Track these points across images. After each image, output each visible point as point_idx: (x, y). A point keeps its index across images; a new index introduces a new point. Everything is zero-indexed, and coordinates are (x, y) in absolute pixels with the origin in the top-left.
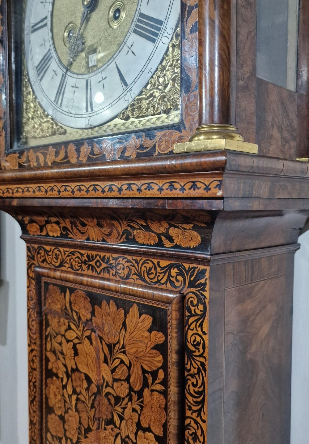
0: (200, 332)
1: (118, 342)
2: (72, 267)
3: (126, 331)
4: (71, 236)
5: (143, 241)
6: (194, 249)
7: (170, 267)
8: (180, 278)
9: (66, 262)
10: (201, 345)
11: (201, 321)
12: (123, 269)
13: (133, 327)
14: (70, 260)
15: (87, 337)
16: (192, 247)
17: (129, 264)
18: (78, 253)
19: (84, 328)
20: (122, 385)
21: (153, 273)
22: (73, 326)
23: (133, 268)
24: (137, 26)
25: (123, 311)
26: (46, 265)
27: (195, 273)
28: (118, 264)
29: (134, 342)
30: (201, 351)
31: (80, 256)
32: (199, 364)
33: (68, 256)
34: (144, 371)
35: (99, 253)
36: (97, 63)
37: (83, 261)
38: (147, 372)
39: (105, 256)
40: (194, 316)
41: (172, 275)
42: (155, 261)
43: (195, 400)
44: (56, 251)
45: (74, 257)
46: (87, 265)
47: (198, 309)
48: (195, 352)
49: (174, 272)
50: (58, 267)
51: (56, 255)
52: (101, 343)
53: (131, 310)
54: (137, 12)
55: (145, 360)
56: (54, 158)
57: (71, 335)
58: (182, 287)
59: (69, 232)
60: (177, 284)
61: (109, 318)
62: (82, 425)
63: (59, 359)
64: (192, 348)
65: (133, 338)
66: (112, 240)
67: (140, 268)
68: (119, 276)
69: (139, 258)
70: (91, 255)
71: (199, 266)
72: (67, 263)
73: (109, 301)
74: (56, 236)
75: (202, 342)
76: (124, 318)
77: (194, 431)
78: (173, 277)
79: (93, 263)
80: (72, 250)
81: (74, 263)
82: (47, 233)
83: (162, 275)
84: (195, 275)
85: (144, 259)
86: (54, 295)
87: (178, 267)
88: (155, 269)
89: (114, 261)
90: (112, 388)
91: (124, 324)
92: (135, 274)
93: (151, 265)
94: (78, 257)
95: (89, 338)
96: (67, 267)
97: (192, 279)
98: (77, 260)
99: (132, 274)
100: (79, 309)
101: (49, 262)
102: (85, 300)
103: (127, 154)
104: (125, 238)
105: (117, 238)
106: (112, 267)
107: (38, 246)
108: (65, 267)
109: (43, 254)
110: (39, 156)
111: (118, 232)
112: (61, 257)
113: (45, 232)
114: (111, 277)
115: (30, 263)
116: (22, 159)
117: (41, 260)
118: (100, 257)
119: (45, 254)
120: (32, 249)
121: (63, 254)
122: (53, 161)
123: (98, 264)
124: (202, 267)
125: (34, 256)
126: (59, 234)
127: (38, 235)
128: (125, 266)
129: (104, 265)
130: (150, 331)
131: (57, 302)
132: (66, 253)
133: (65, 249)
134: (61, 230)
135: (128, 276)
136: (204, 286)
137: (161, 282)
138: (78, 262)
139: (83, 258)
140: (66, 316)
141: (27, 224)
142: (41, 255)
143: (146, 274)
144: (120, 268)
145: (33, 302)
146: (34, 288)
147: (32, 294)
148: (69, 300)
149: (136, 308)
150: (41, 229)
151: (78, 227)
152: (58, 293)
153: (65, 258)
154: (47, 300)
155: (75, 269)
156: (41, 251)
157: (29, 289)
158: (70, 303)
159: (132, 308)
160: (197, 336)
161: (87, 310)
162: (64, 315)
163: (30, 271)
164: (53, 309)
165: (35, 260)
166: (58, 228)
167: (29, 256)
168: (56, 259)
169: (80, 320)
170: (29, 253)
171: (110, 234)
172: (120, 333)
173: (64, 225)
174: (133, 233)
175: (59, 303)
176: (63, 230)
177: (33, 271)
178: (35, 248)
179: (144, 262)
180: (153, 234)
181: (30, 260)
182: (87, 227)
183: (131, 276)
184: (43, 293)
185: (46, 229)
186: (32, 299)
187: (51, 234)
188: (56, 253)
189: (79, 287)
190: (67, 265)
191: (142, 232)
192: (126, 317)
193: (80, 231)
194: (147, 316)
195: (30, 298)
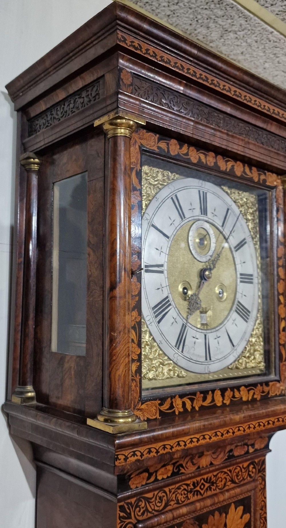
0: (263, 498)
2: (178, 502)
4: (183, 471)
6: (263, 448)
7: (248, 466)
8: (254, 470)
9: (171, 500)
10: (264, 506)
11: (263, 492)
12: (221, 481)
13: (231, 522)
14: (176, 495)
17: (225, 475)
18: (183, 486)
21: (240, 475)
23: (228, 477)
24: (237, 308)
25: (224, 515)
26: (147, 515)
27: (261, 463)
28: (218, 478)
30: (264, 510)
31: (186, 487)
32: (263, 519)
33: (173, 493)
35: (203, 477)
37: (189, 490)
39: (208, 477)
41: (250, 470)
42: (241, 465)
44: (160, 494)
45: (179, 491)
46: (193, 492)
47: (262, 485)
49: (251, 468)
50: (163, 509)
51: (160, 498)
53: (230, 510)
54: (237, 299)
58: (255, 475)
60: (253, 475)
61: (214, 527)
66: (218, 461)
67: (232, 476)
68: (218, 488)
69: (231, 468)
70: (196, 482)
72: (173, 500)
73: (214, 513)
74: (165, 477)
75: (264, 504)
76: (225, 520)
78: (250, 472)
79: (198, 488)
80: (177, 485)
81: (180, 497)
82: (156, 477)
83: (245, 474)
84: (260, 465)
85: (235, 467)
87: (252, 463)
88: (241, 471)
89: (215, 478)
91: (226, 525)
92: (230, 481)
93: (239, 468)
94: (185, 489)
96: (173, 505)
97: (259, 468)
98: (183, 492)
99: (227, 481)
101: (151, 510)
102: (193, 526)
103: (255, 397)
104: (227, 456)
105: (222, 458)
106: (213, 483)
107: (135, 499)
108: (171, 505)
109: (143, 505)
110: (186, 402)
111: (225, 452)
112: (165, 498)
113: (152, 479)
114: (213, 492)
115: (123, 525)
116: (165, 405)
117: (140, 514)
118: (204, 479)
119: (145, 504)
120: (126, 507)
121: (168, 493)
122: (200, 405)
123: (202, 487)
124: (263, 458)
125: (130, 514)
126: (169, 475)
127: (142, 485)
128: (223, 477)
129: (207, 485)
130: (241, 518)
132: (172, 491)
133: (171, 488)
134: (173, 469)
135: (225, 485)
136: (265, 469)
137: (245, 478)
138: (184, 494)
139: (189, 488)
141: (132, 478)
142: (141, 507)
143: (236, 477)
144: (219, 482)
149: (233, 506)
150: (150, 476)
151: (194, 461)
153: (170, 497)
155: (181, 503)
156: (140, 503)
159: (231, 507)
160: (262, 502)
165: (131, 518)
166: (171, 468)
167: (121, 517)
168: (160, 503)
170: (122, 514)
171: (217, 457)
173: (181, 463)
174: (235, 449)
176: (176, 469)
178: (132, 503)
179: (235, 469)
180: (246, 446)
181: (123, 522)
182: (202, 457)
183: (227, 485)
185: (156, 474)
187: (160, 478)
188: (160, 496)
189: (188, 517)
190: (172, 503)
191: (241, 447)
192: (226, 518)
193: (193, 464)
194: (240, 507)
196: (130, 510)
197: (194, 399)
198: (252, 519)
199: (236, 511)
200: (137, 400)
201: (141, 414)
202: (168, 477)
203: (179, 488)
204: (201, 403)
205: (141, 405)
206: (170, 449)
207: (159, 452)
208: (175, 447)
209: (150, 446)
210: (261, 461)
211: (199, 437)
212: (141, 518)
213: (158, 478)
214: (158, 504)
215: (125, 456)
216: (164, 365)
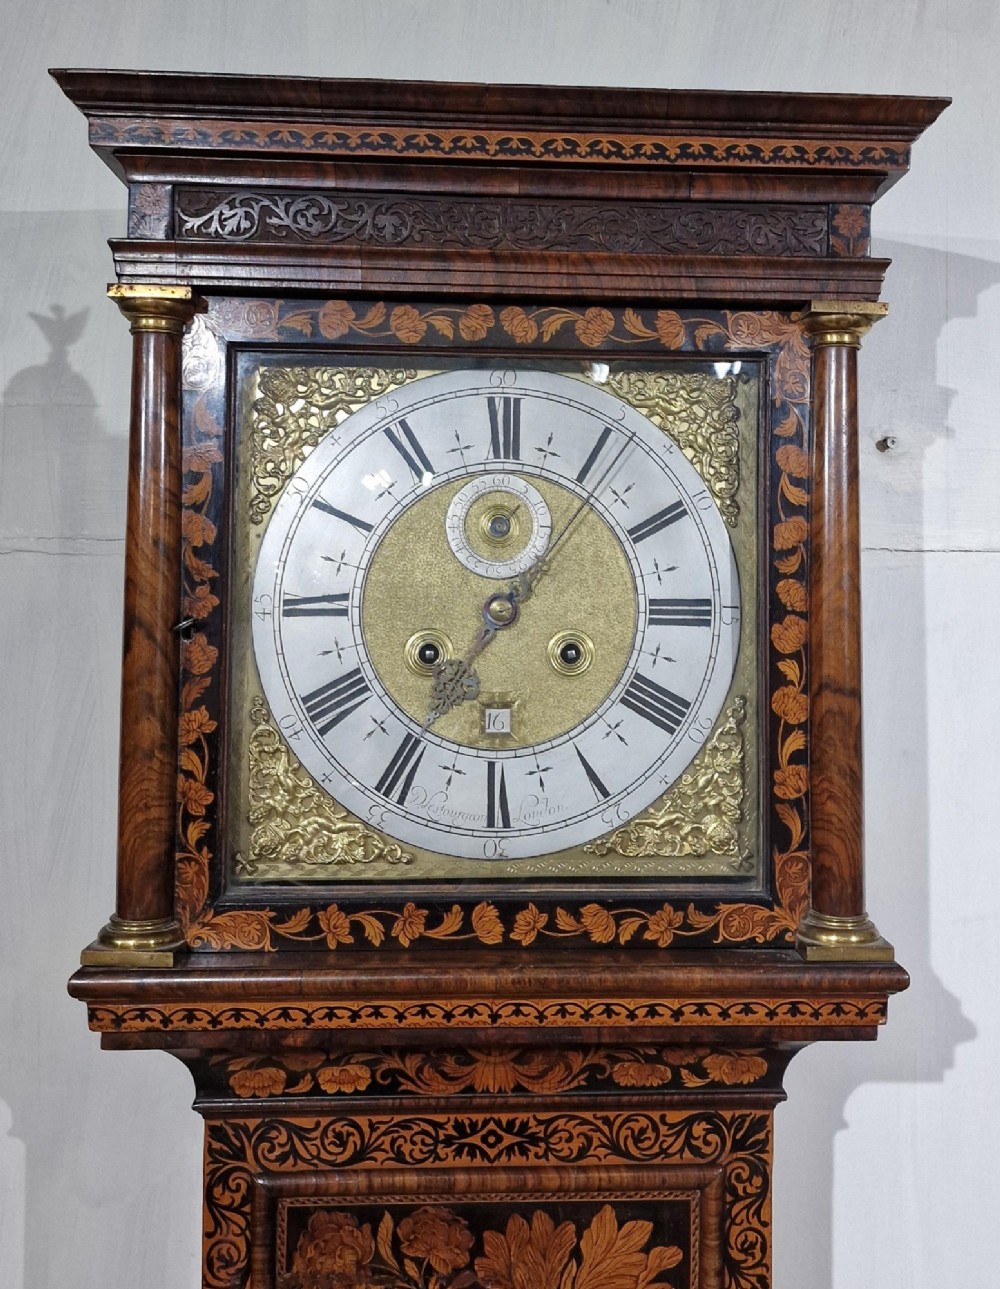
0: (755, 1224)
2: (399, 1157)
3: (579, 1265)
4: (411, 1087)
5: (634, 1081)
6: (749, 1085)
7: (689, 1122)
8: (713, 1138)
9: (378, 1149)
10: (758, 1246)
11: (757, 1205)
12: (570, 1140)
13: (600, 1251)
14: (393, 1141)
16: (744, 1084)
17: (585, 1128)
18: (422, 1124)
21: (649, 1138)
23: (596, 1136)
24: (628, 692)
25: (572, 1227)
26: (295, 1164)
27: (747, 1124)
28: (555, 1131)
29: (604, 1282)
30: (758, 1255)
31: (430, 1129)
32: (754, 1280)
33: (385, 1133)
35: (496, 1116)
36: (512, 728)
37: (442, 1137)
39: (514, 1120)
40: (743, 1199)
41: (696, 1136)
42: (656, 1115)
44: (338, 1127)
45: (407, 1134)
46: (455, 1146)
47: (751, 1185)
48: (745, 1261)
49: (699, 1129)
50: (345, 1163)
51: (338, 1135)
53: (595, 1219)
54: (629, 670)
56: (422, 930)
58: (717, 1153)
59: (401, 1080)
60: (706, 1150)
61: (529, 1248)
64: (742, 1257)
65: (600, 1273)
66: (545, 1086)
67: (614, 1135)
68: (554, 1156)
69: (611, 1115)
70: (467, 1122)
71: (753, 1112)
72: (384, 1150)
73: (531, 1214)
74: (348, 1089)
75: (760, 1240)
76: (575, 1240)
78: (696, 1139)
79: (476, 1140)
80: (398, 1118)
81: (406, 1148)
82: (317, 1086)
83: (671, 1139)
84: (744, 1129)
85: (626, 1114)
86: (328, 1236)
87: (708, 1119)
88: (656, 1129)
89: (542, 1128)
91: (576, 1254)
92: (603, 1146)
93: (644, 1122)
94: (424, 1132)
96: (380, 1160)
97: (738, 1137)
98: (417, 1139)
99: (595, 1145)
100: (428, 1251)
101: (309, 1157)
102: (449, 1225)
103: (648, 936)
104: (584, 1080)
105: (560, 1082)
106: (534, 1140)
107: (259, 1121)
108: (375, 1160)
109: (283, 1139)
110: (363, 921)
111: (568, 1068)
112: (355, 1139)
113: (305, 1086)
114: (533, 1161)
115: (220, 1168)
116: (290, 924)
117: (272, 1156)
118: (498, 1123)
119: (290, 1138)
120: (231, 1132)
121: (366, 1130)
122: (417, 936)
123: (492, 1139)
124: (759, 1113)
125: (243, 1149)
126: (362, 1088)
127: (272, 1095)
128: (575, 1133)
129: (509, 1140)
130: (646, 1250)
131: (341, 1250)
132: (378, 1128)
133: (375, 1119)
134: (373, 1076)
135: (583, 1153)
136: (765, 1145)
137: (670, 1151)
138: (423, 1143)
139: (441, 1133)
140: (376, 1277)
141: (234, 1072)
142: (275, 1142)
143: (630, 1142)
144: (558, 1140)
145: (232, 1270)
146: (239, 1232)
147: (228, 1249)
148: (390, 1237)
149: (609, 1213)
150: (293, 1080)
151: (442, 1068)
152: (347, 1227)
153: (373, 1139)
154: (297, 1255)
155: (410, 1160)
156: (274, 1134)
157: (213, 1240)
158: (396, 1243)
159: (599, 1214)
160: (749, 1233)
161: (456, 1247)
162: (367, 1276)
163: (217, 1191)
164: (324, 1271)
165: (244, 1159)
166: (365, 1073)
167: (216, 1151)
168: (337, 1146)
169: (431, 1275)
170: (216, 1145)
171: (542, 1075)
172: (562, 1274)
173: (394, 1065)
174: (612, 1068)
175: (351, 1251)
176: (384, 1077)
177: (234, 1187)
178: (248, 1128)
179: (627, 1120)
180: (662, 1068)
181: (221, 1162)
182: (474, 1066)
183: (590, 1153)
184: (280, 1238)
185: (314, 1079)
186: (229, 1263)
187: (331, 1089)
188: (337, 1130)
189: (429, 1202)
190: (380, 1156)
191: (636, 1065)
192: (579, 1236)
193: (445, 1076)
194: (640, 1222)
195: (217, 1264)
196: (241, 1142)
197: (397, 918)
198: (694, 1266)
199: (620, 1229)
200: (201, 904)
201: (215, 936)
202: (355, 1093)
203: (404, 1125)
204: (419, 929)
205: (214, 917)
206: (257, 1021)
207: (221, 1023)
208: (275, 1019)
209: (190, 1006)
210: (749, 1120)
211: (356, 1008)
212: (275, 1167)
213: (323, 1087)
214: (332, 1148)
215: (115, 1014)
216: (334, 832)
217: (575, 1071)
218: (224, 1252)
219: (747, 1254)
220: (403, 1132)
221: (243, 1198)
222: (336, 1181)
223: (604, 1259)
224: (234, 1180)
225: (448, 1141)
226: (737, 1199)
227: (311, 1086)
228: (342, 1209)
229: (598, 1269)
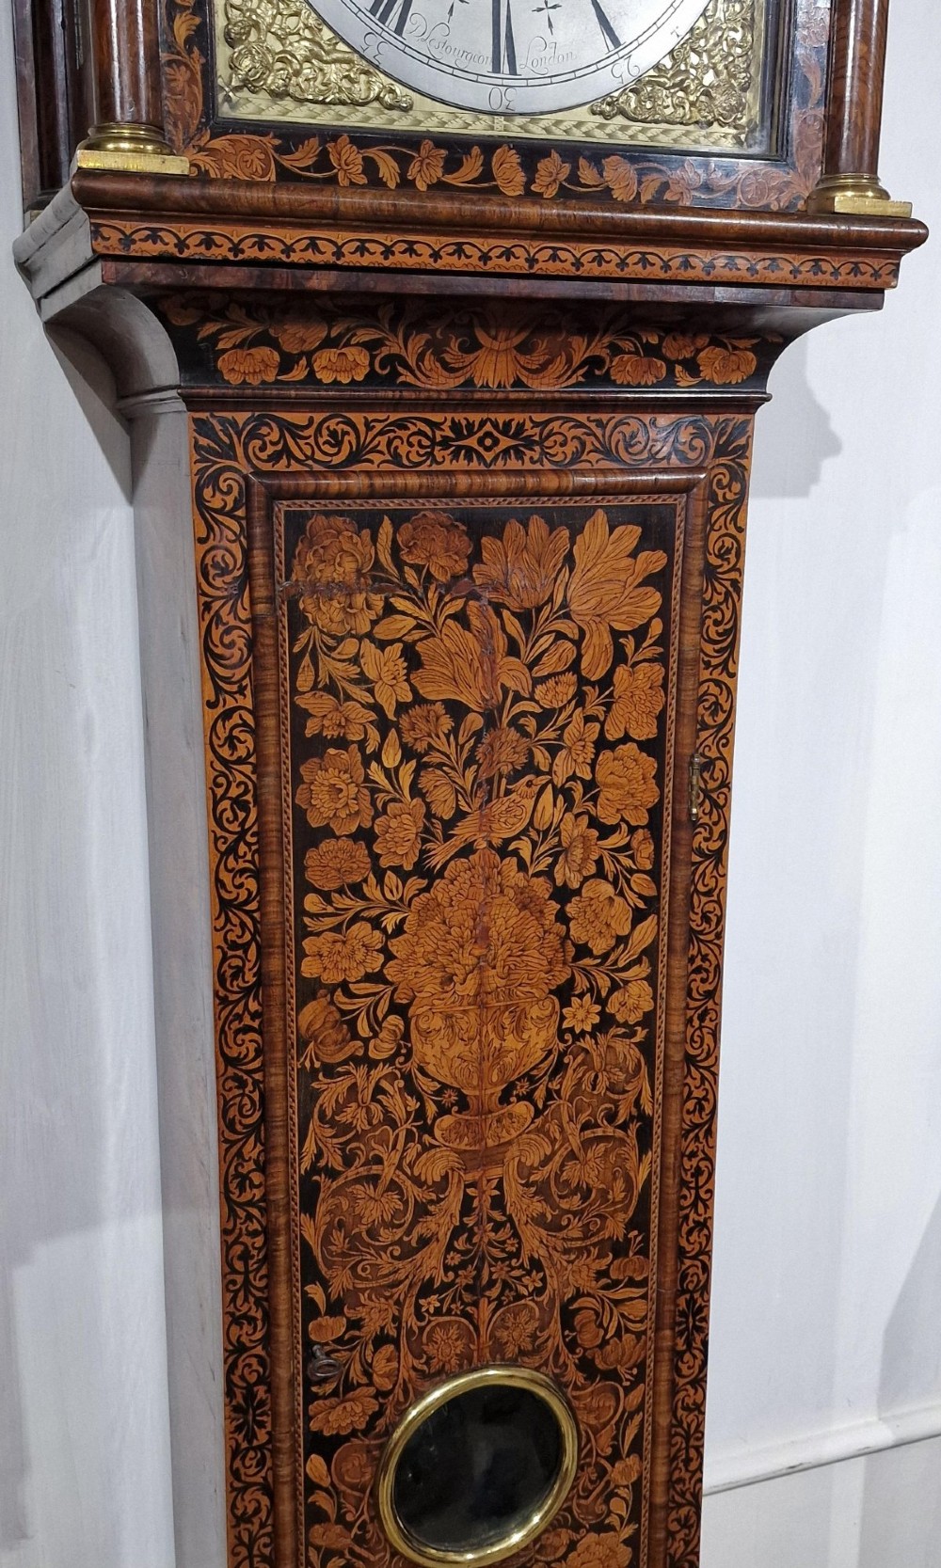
0: (732, 530)
1: (551, 599)
2: (396, 458)
3: (571, 572)
4: (410, 379)
5: (629, 379)
6: (737, 385)
7: (677, 425)
8: (698, 443)
9: (374, 450)
10: (734, 551)
11: (734, 511)
12: (563, 444)
13: (591, 556)
14: (391, 441)
15: (453, 617)
16: (734, 382)
17: (579, 431)
18: (418, 423)
19: (441, 598)
20: (556, 683)
21: (640, 443)
22: (400, 604)
23: (589, 440)
25: (566, 533)
26: (288, 464)
27: (730, 429)
28: (550, 435)
29: (594, 588)
30: (733, 560)
31: (427, 429)
32: (727, 584)
33: (381, 433)
34: (616, 634)
35: (492, 416)
37: (438, 439)
38: (624, 634)
39: (513, 420)
40: (723, 505)
41: (683, 440)
42: (646, 418)
43: (717, 647)
44: (332, 424)
45: (404, 434)
46: (452, 449)
47: (730, 491)
48: (721, 566)
49: (685, 433)
50: (341, 464)
51: (333, 434)
52: (499, 615)
53: (588, 524)
55: (619, 614)
56: (440, 174)
57: (399, 626)
58: (701, 458)
59: (400, 369)
60: (692, 455)
61: (525, 555)
62: (437, 818)
63: (348, 698)
64: (719, 562)
65: (590, 580)
66: (545, 381)
67: (607, 439)
68: (549, 460)
69: (604, 417)
70: (464, 423)
71: (737, 416)
72: (380, 452)
73: (528, 519)
74: (346, 380)
75: (735, 545)
76: (569, 546)
77: (714, 699)
78: (683, 444)
79: (472, 442)
80: (394, 417)
81: (403, 450)
82: (312, 373)
83: (660, 444)
84: (727, 434)
85: (619, 417)
86: (326, 542)
87: (694, 423)
88: (647, 433)
89: (537, 430)
90: (532, 699)
91: (570, 559)
92: (596, 450)
93: (635, 425)
94: (420, 433)
95: (461, 618)
96: (376, 463)
97: (721, 442)
98: (414, 440)
99: (588, 449)
100: (428, 558)
101: (303, 458)
102: (448, 531)
103: (668, 196)
104: (582, 376)
105: (560, 376)
106: (529, 443)
107: (249, 414)
108: (371, 461)
109: (275, 436)
110: (376, 158)
111: (569, 361)
112: (352, 437)
113: (299, 373)
114: (528, 466)
115: (209, 467)
116: (297, 155)
117: (264, 456)
118: (495, 425)
119: (282, 436)
120: (218, 427)
121: (362, 429)
122: (435, 181)
123: (488, 442)
124: (741, 417)
125: (232, 446)
126: (360, 378)
127: (263, 382)
128: (570, 435)
129: (505, 442)
130: (634, 555)
131: (341, 557)
132: (374, 427)
133: (371, 416)
134: (371, 364)
135: (576, 457)
136: (744, 450)
137: (658, 457)
138: (420, 445)
139: (438, 433)
140: (376, 585)
141: (224, 351)
142: (267, 439)
143: (621, 445)
144: (552, 444)
145: (228, 578)
146: (234, 538)
147: (223, 556)
148: (390, 543)
149: (601, 516)
150: (287, 364)
151: (444, 355)
152: (345, 533)
153: (368, 440)
154: (296, 562)
155: (407, 463)
156: (264, 430)
157: (207, 546)
158: (395, 550)
159: (592, 519)
160: (726, 539)
161: (456, 553)
162: (367, 585)
163: (208, 492)
164: (323, 580)
165: (235, 459)
166: (363, 358)
167: (202, 447)
168: (332, 446)
169: (431, 583)
170: (204, 441)
171: (543, 367)
172: (556, 580)
173: (395, 350)
174: (611, 361)
175: (350, 559)
176: (383, 367)
177: (225, 490)
178: (236, 422)
179: (620, 423)
180: (659, 363)
181: (208, 460)
182: (476, 354)
183: (584, 457)
184: (278, 544)
185: (310, 365)
186: (225, 571)
187: (326, 377)
188: (331, 429)
189: (428, 505)
190: (376, 458)
191: (635, 358)
192: (573, 543)
193: (446, 366)
194: (630, 527)
195: (212, 572)
196: (230, 437)
197: (413, 157)
198: (677, 570)
199: (610, 534)
200: (196, 122)
201: (213, 164)
202: (353, 382)
203: (401, 425)
204: (437, 173)
205: (212, 138)
206: (283, 252)
207: (242, 251)
208: (301, 251)
209: (208, 228)
210: (731, 424)
211: (389, 244)
212: (267, 467)
213: (318, 376)
214: (326, 448)
215: (123, 233)
216: (326, 62)
217: (575, 364)
218: (219, 559)
219: (723, 560)
220: (399, 433)
221: (235, 500)
222: (334, 483)
223: (595, 565)
224: (225, 481)
225: (445, 443)
226: (718, 505)
227: (306, 373)
228: (341, 513)
229: (590, 574)
